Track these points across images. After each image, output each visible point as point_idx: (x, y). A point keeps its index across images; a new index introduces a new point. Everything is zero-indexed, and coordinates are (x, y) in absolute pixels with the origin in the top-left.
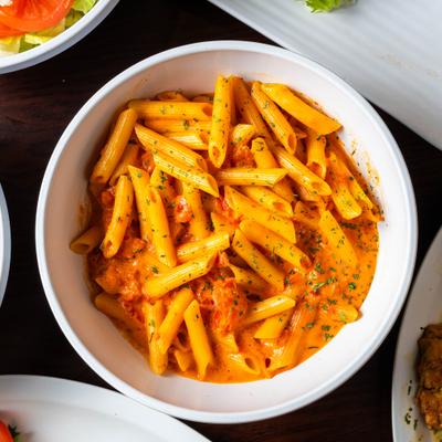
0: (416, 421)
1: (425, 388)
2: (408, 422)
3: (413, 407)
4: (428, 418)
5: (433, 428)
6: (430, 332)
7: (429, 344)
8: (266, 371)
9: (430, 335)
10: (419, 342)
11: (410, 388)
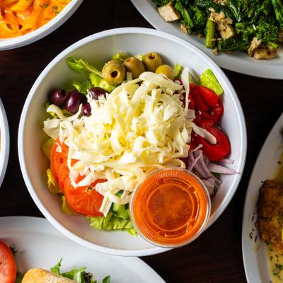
0: (256, 237)
1: (262, 218)
2: (252, 238)
3: (255, 229)
4: (263, 236)
5: (266, 242)
6: (267, 184)
7: (266, 191)
8: (19, 31)
9: (267, 186)
10: (260, 190)
11: (253, 218)
